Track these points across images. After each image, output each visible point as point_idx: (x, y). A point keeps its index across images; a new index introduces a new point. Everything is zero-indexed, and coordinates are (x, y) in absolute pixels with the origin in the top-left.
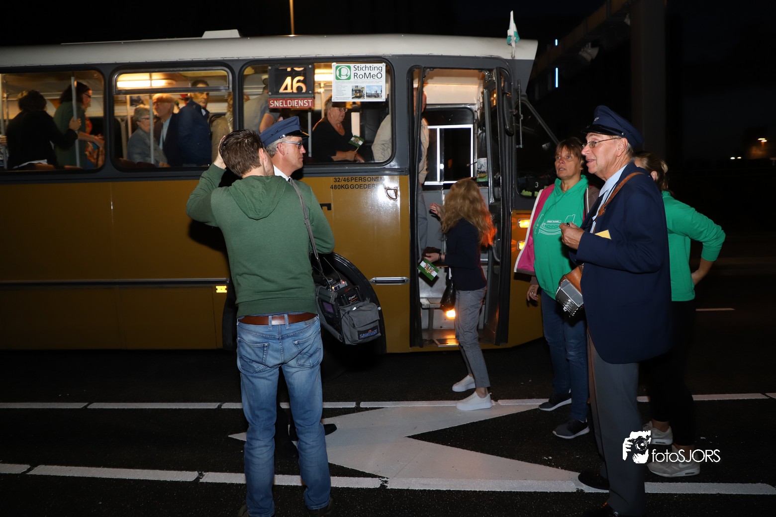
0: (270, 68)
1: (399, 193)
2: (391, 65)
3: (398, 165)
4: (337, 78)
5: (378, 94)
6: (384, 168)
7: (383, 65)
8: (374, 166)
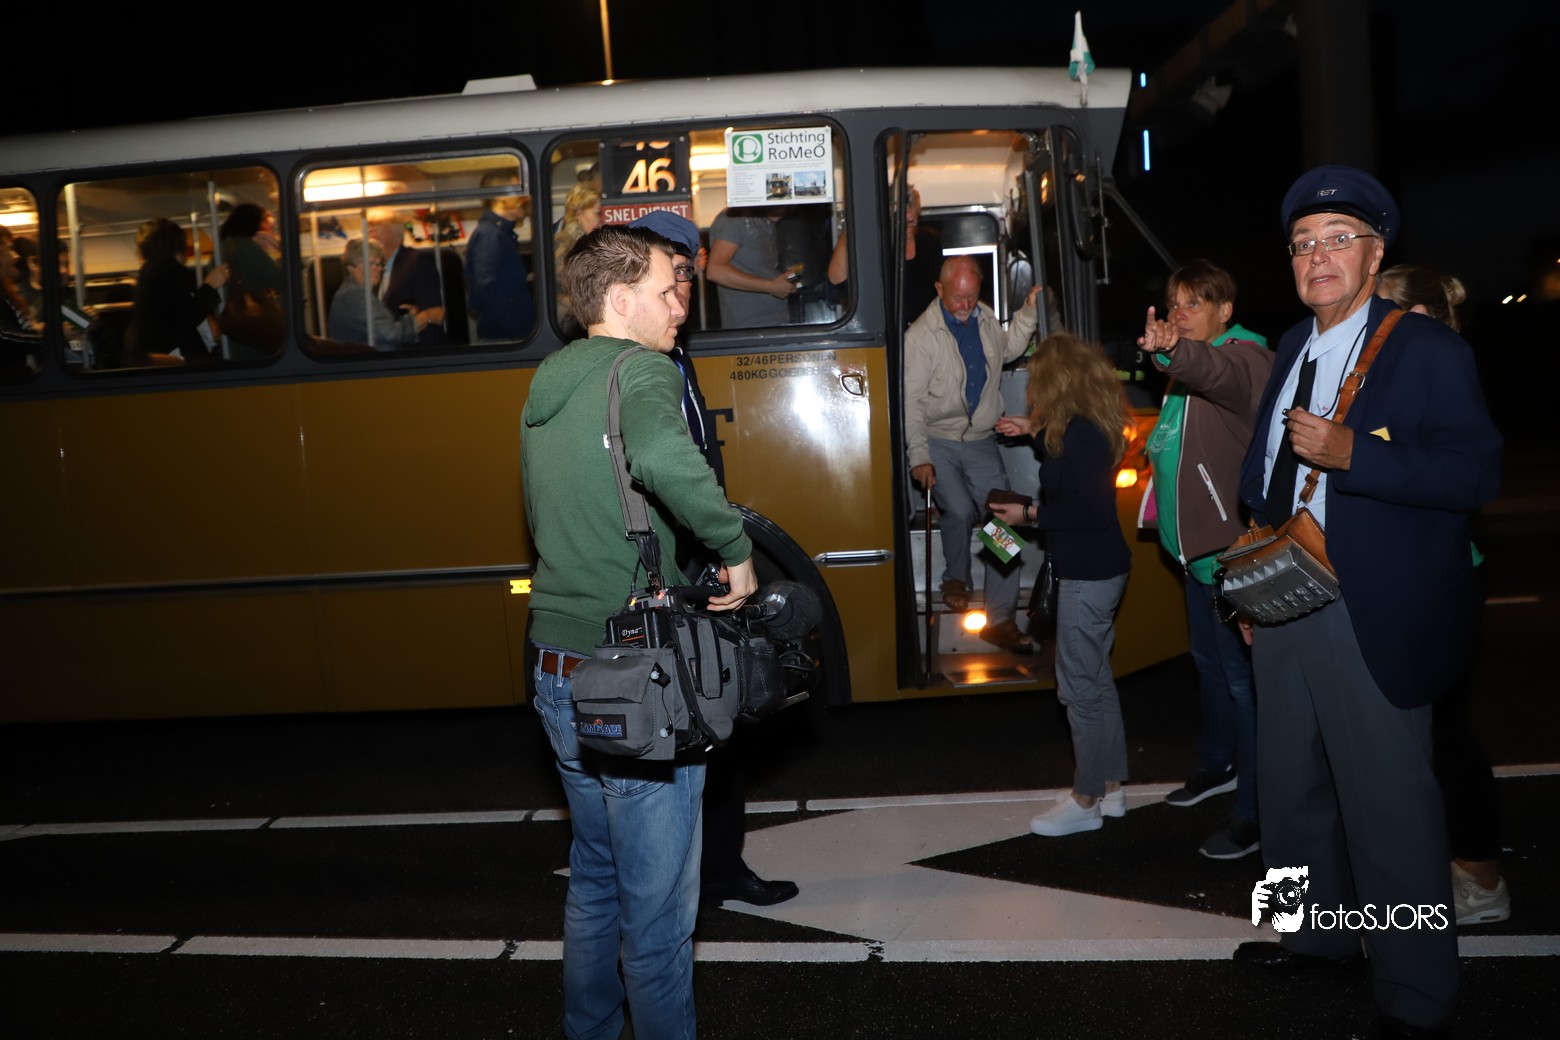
0: (602, 145)
1: (866, 384)
2: (842, 127)
3: (862, 328)
4: (736, 161)
5: (818, 188)
6: (836, 333)
7: (826, 131)
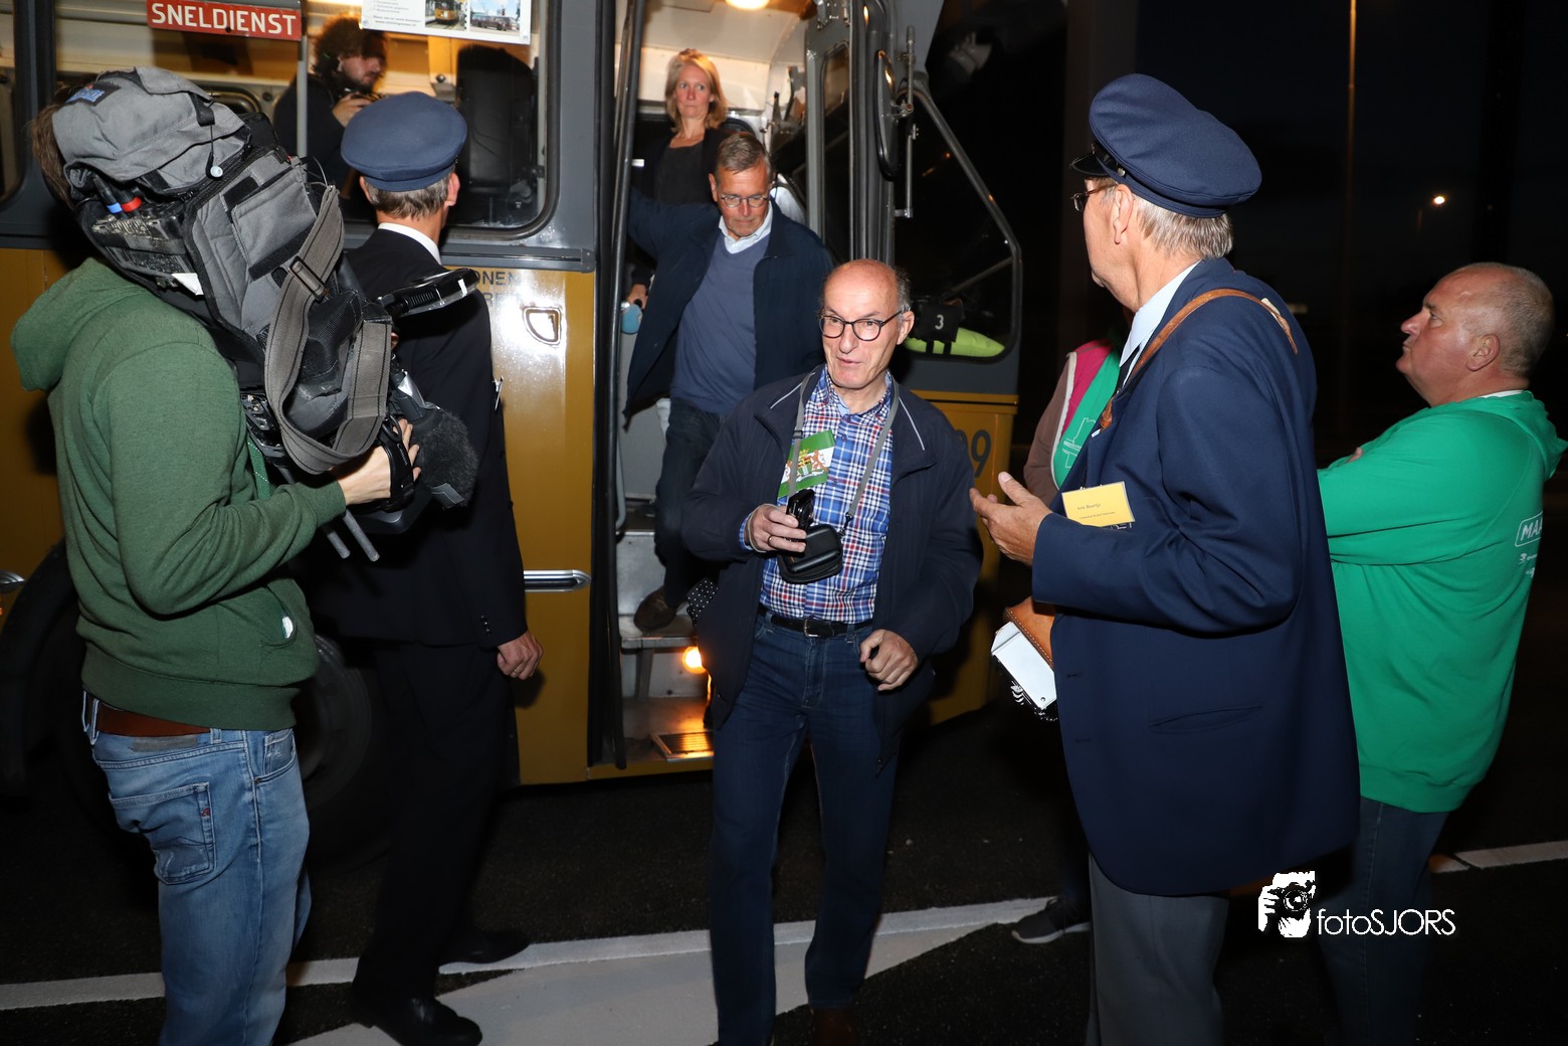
1: (564, 323)
3: (562, 240)
5: (506, 19)
6: (521, 246)
8: (490, 239)
